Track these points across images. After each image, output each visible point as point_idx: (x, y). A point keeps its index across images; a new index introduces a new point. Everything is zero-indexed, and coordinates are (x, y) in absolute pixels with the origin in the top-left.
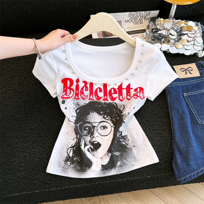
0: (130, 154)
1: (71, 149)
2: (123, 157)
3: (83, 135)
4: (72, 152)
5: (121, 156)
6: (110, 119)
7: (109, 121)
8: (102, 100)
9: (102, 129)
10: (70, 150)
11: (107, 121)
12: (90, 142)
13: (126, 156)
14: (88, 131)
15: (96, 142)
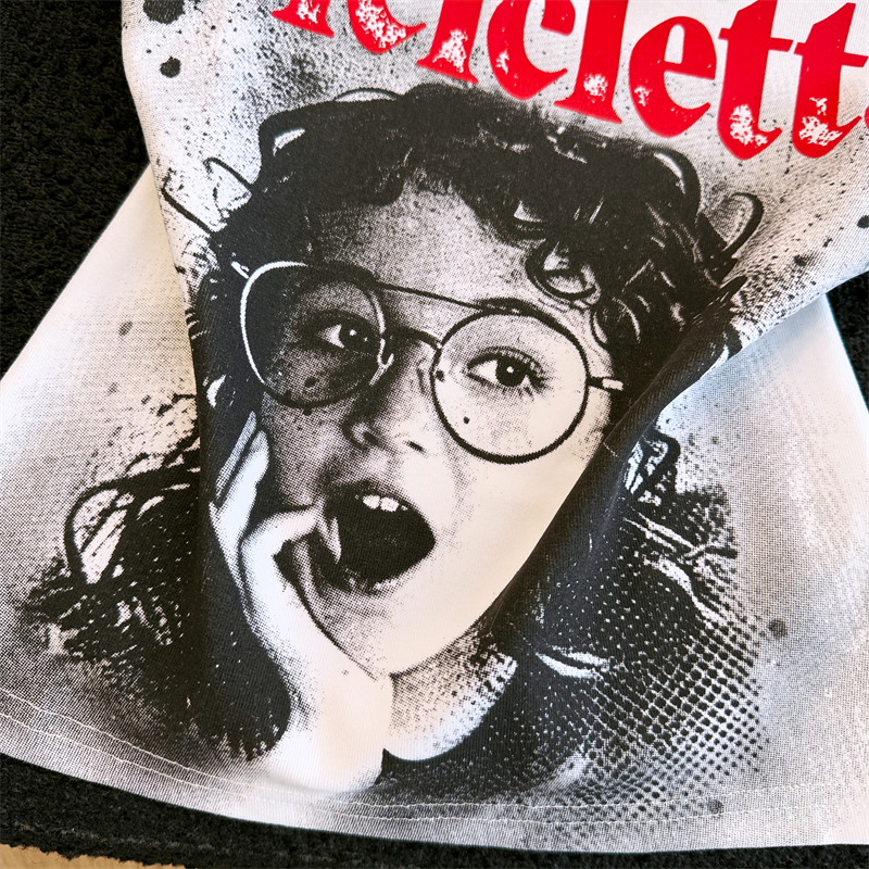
0: (718, 698)
1: (113, 508)
2: (638, 715)
3: (275, 396)
4: (115, 539)
5: (617, 699)
6: (592, 300)
7: (578, 323)
8: (559, 103)
9: (483, 381)
10: (105, 514)
11: (556, 315)
12: (327, 479)
13: (670, 711)
14: (332, 362)
15: (394, 496)
